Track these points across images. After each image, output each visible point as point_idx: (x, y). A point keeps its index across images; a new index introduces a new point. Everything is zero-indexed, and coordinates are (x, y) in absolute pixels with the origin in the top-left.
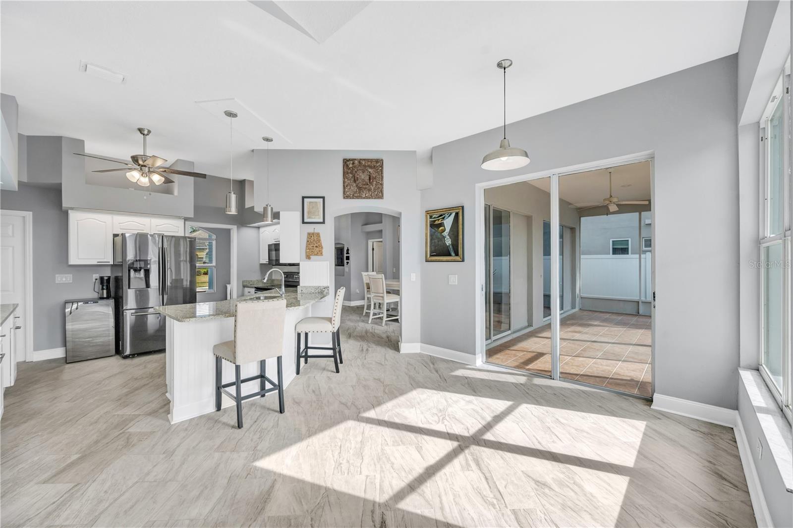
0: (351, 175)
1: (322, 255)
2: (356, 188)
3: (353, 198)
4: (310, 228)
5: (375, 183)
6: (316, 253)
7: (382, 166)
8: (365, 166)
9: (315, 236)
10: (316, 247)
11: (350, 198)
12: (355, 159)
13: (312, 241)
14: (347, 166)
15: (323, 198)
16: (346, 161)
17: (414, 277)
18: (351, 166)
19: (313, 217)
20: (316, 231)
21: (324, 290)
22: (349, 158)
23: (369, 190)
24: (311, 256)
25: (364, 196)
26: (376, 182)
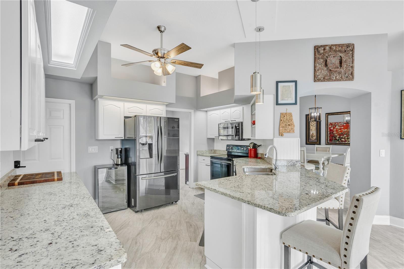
0: (322, 60)
1: (294, 133)
2: (326, 72)
3: (324, 81)
4: (283, 109)
5: (345, 66)
6: (289, 130)
7: (353, 50)
8: (335, 51)
9: (287, 115)
10: (289, 125)
11: (322, 81)
12: (327, 45)
13: (285, 120)
14: (319, 52)
15: (296, 82)
16: (316, 48)
17: (383, 153)
18: (322, 52)
19: (286, 99)
20: (289, 111)
21: (296, 163)
22: (321, 45)
23: (340, 73)
24: (284, 134)
25: (334, 79)
26: (347, 65)
